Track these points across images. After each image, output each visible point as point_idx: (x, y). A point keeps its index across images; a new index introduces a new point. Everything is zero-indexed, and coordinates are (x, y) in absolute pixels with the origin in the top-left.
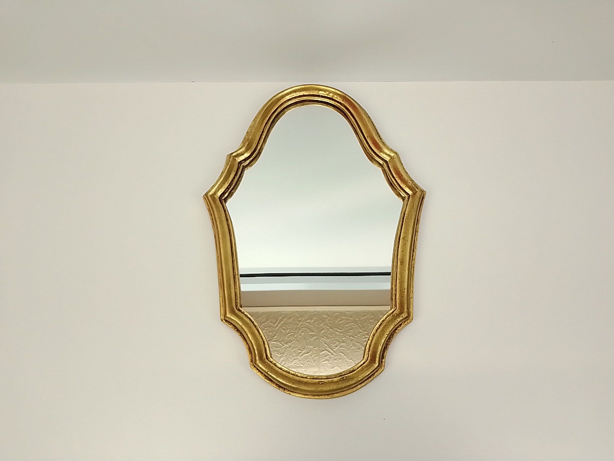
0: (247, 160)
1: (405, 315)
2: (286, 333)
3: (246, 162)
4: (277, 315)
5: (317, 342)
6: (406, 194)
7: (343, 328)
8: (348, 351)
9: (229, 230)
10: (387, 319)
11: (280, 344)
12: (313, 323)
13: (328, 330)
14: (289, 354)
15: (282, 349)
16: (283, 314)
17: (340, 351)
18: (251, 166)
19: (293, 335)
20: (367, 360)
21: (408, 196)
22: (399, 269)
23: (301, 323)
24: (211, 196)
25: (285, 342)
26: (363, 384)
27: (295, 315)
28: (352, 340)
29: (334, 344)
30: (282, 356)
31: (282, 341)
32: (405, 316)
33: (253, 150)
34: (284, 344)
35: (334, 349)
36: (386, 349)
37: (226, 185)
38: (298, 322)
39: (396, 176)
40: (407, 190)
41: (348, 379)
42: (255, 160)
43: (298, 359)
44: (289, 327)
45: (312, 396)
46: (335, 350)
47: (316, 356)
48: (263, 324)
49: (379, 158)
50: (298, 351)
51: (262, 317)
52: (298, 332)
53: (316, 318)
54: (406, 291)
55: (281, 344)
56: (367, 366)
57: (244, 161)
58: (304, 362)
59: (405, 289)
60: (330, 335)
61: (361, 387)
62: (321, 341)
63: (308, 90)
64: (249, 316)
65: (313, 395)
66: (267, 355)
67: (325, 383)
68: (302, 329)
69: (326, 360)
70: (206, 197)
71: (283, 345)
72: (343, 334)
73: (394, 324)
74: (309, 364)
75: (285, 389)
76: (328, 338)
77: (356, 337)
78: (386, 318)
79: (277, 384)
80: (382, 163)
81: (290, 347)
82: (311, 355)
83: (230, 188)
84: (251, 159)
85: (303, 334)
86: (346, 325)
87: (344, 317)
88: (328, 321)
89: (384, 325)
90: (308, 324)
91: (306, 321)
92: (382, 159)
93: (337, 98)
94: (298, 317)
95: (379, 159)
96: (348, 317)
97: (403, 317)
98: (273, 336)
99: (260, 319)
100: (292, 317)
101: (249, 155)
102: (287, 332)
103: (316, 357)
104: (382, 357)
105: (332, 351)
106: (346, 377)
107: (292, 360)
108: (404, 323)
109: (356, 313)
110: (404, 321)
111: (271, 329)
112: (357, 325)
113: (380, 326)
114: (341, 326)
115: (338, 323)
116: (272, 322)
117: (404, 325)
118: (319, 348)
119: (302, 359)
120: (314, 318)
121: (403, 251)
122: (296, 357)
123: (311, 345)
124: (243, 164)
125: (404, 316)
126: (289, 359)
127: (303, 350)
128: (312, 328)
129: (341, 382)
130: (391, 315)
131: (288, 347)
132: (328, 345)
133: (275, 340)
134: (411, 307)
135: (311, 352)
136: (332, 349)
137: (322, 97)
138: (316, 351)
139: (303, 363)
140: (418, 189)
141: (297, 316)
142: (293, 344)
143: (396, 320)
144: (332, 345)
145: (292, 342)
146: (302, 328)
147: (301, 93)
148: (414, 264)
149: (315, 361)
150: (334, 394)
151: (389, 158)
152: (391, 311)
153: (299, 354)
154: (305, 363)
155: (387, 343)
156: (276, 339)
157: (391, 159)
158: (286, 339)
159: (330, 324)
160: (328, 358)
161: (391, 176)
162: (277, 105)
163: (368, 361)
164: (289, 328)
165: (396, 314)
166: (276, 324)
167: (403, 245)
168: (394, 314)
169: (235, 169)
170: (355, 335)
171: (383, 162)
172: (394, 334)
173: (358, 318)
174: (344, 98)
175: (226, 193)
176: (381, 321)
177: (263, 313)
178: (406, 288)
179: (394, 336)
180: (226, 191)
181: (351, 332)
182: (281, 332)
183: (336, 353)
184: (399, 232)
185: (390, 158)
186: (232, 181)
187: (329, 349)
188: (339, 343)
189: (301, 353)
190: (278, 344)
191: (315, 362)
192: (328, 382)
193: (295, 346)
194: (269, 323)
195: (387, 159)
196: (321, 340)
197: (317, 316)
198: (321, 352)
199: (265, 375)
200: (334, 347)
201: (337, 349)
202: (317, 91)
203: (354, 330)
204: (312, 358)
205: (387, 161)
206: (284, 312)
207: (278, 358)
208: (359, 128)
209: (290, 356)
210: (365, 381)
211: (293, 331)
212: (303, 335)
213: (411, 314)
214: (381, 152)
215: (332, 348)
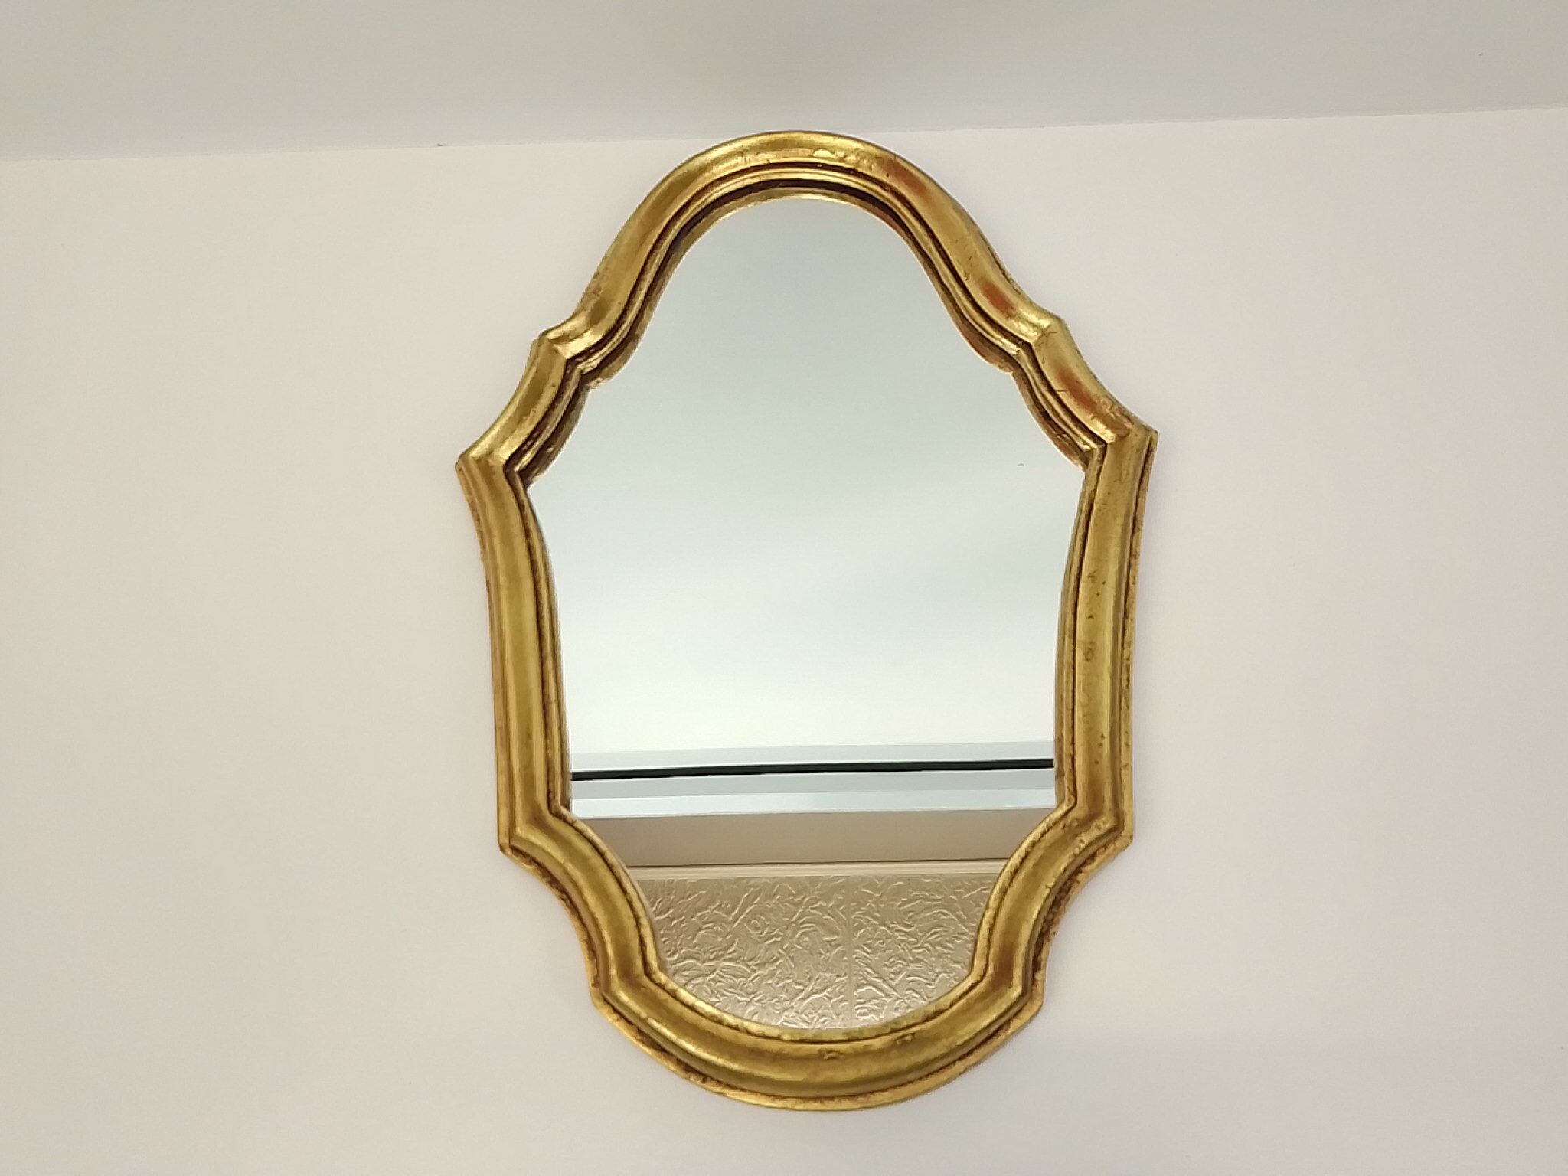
0: (595, 353)
1: (1105, 823)
2: (760, 938)
3: (592, 359)
4: (735, 887)
5: (846, 961)
6: (1095, 442)
7: (915, 921)
8: (930, 984)
9: (533, 563)
10: (1048, 836)
11: (746, 969)
12: (833, 911)
13: (875, 929)
14: (770, 996)
15: (750, 981)
16: (751, 886)
17: (907, 987)
18: (609, 375)
19: (779, 944)
20: (983, 977)
21: (1104, 445)
22: (1079, 674)
23: (801, 910)
24: (479, 460)
25: (759, 962)
26: (972, 1059)
27: (786, 888)
28: (940, 956)
29: (891, 967)
30: (751, 999)
31: (751, 960)
32: (1108, 826)
33: (612, 322)
34: (755, 968)
35: (892, 979)
36: (1046, 937)
37: (527, 428)
38: (793, 908)
39: (1060, 389)
40: (1099, 428)
41: (920, 1041)
42: (618, 359)
43: (793, 1007)
44: (767, 920)
45: (799, 1100)
46: (894, 983)
47: (841, 1001)
48: (699, 914)
49: (1006, 337)
50: (794, 985)
51: (695, 893)
52: (795, 933)
53: (841, 898)
54: (1106, 742)
55: (748, 966)
56: (983, 996)
57: (583, 358)
58: (811, 1016)
59: (1102, 737)
60: (881, 941)
61: (965, 1070)
62: (856, 958)
63: (781, 149)
64: (590, 833)
65: (802, 1098)
66: (646, 964)
67: (842, 1054)
68: (802, 926)
69: (872, 1011)
70: (463, 468)
71: (754, 971)
72: (915, 940)
73: (1072, 853)
74: (824, 1021)
75: (709, 1079)
76: (875, 951)
77: (951, 946)
78: (1043, 834)
79: (679, 1062)
80: (1013, 353)
81: (771, 975)
82: (828, 997)
83: (538, 436)
84: (606, 350)
85: (806, 939)
86: (922, 915)
87: (918, 891)
88: (875, 902)
89: (1037, 859)
90: (820, 913)
91: (816, 903)
92: (1015, 339)
93: (870, 168)
94: (793, 895)
95: (1004, 340)
96: (928, 892)
97: (1099, 829)
98: (725, 945)
99: (689, 899)
100: (775, 895)
101: (599, 337)
102: (762, 936)
103: (842, 1005)
104: (1035, 964)
105: (885, 986)
106: (913, 1034)
107: (778, 1010)
108: (1103, 849)
109: (950, 881)
110: (1103, 841)
111: (722, 926)
112: (953, 912)
113: (1023, 860)
114: (911, 917)
115: (901, 908)
116: (723, 909)
117: (1103, 856)
118: (850, 979)
119: (805, 1009)
120: (836, 895)
121: (1091, 617)
122: (788, 1003)
123: (828, 970)
124: (580, 366)
125: (1102, 826)
126: (771, 1009)
127: (807, 983)
128: (831, 922)
129: (894, 1052)
130: (1061, 825)
131: (765, 976)
132: (874, 971)
133: (730, 956)
134: (1126, 796)
135: (829, 989)
136: (884, 981)
137: (825, 167)
138: (843, 987)
139: (809, 1021)
140: (1132, 423)
141: (789, 890)
142: (778, 967)
143: (1079, 838)
144: (886, 969)
145: (778, 963)
146: (801, 924)
147: (760, 156)
148: (1128, 659)
149: (840, 1014)
150: (872, 1092)
151: (1036, 333)
152: (1060, 813)
153: (797, 995)
154: (815, 1020)
155: (1051, 917)
156: (735, 954)
157: (1042, 336)
158: (761, 953)
159: (878, 912)
160: (876, 1005)
161: (1044, 390)
162: (688, 194)
163: (986, 980)
164: (768, 923)
165: (1077, 820)
166: (733, 914)
167: (1092, 597)
168: (1069, 820)
169: (556, 378)
170: (948, 942)
171: (1018, 349)
172: (1070, 887)
173: (955, 894)
174: (890, 169)
175: (526, 452)
176: (1025, 845)
177: (700, 884)
178: (1106, 734)
179: (1073, 894)
180: (525, 448)
181: (935, 933)
182: (749, 935)
183: (896, 992)
184: (1076, 559)
185: (1040, 334)
186: (546, 416)
187: (878, 980)
188: (905, 963)
189: (802, 991)
190: (740, 968)
191: (841, 1016)
192: (851, 1051)
193: (786, 973)
194: (715, 912)
195: (1030, 335)
196: (854, 956)
197: (843, 891)
198: (856, 990)
199: (640, 1032)
200: (892, 976)
201: (900, 981)
202: (809, 150)
203: (946, 927)
204: (832, 1006)
205: (1029, 345)
206: (756, 881)
207: (742, 1006)
208: (939, 251)
209: (772, 1000)
210: (978, 1047)
211: (780, 931)
212: (806, 941)
213: (1127, 821)
214: (1009, 316)
215: (886, 978)
